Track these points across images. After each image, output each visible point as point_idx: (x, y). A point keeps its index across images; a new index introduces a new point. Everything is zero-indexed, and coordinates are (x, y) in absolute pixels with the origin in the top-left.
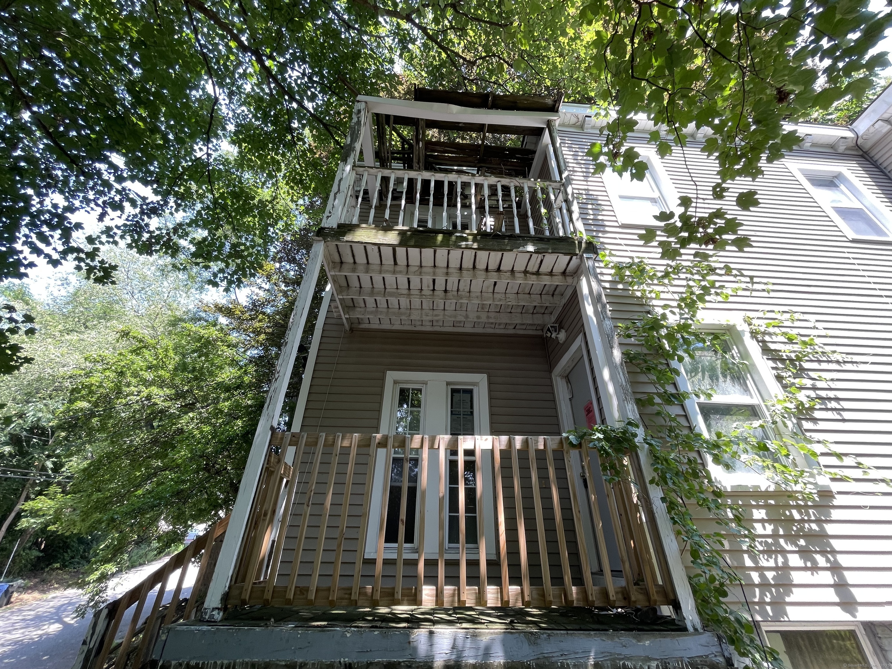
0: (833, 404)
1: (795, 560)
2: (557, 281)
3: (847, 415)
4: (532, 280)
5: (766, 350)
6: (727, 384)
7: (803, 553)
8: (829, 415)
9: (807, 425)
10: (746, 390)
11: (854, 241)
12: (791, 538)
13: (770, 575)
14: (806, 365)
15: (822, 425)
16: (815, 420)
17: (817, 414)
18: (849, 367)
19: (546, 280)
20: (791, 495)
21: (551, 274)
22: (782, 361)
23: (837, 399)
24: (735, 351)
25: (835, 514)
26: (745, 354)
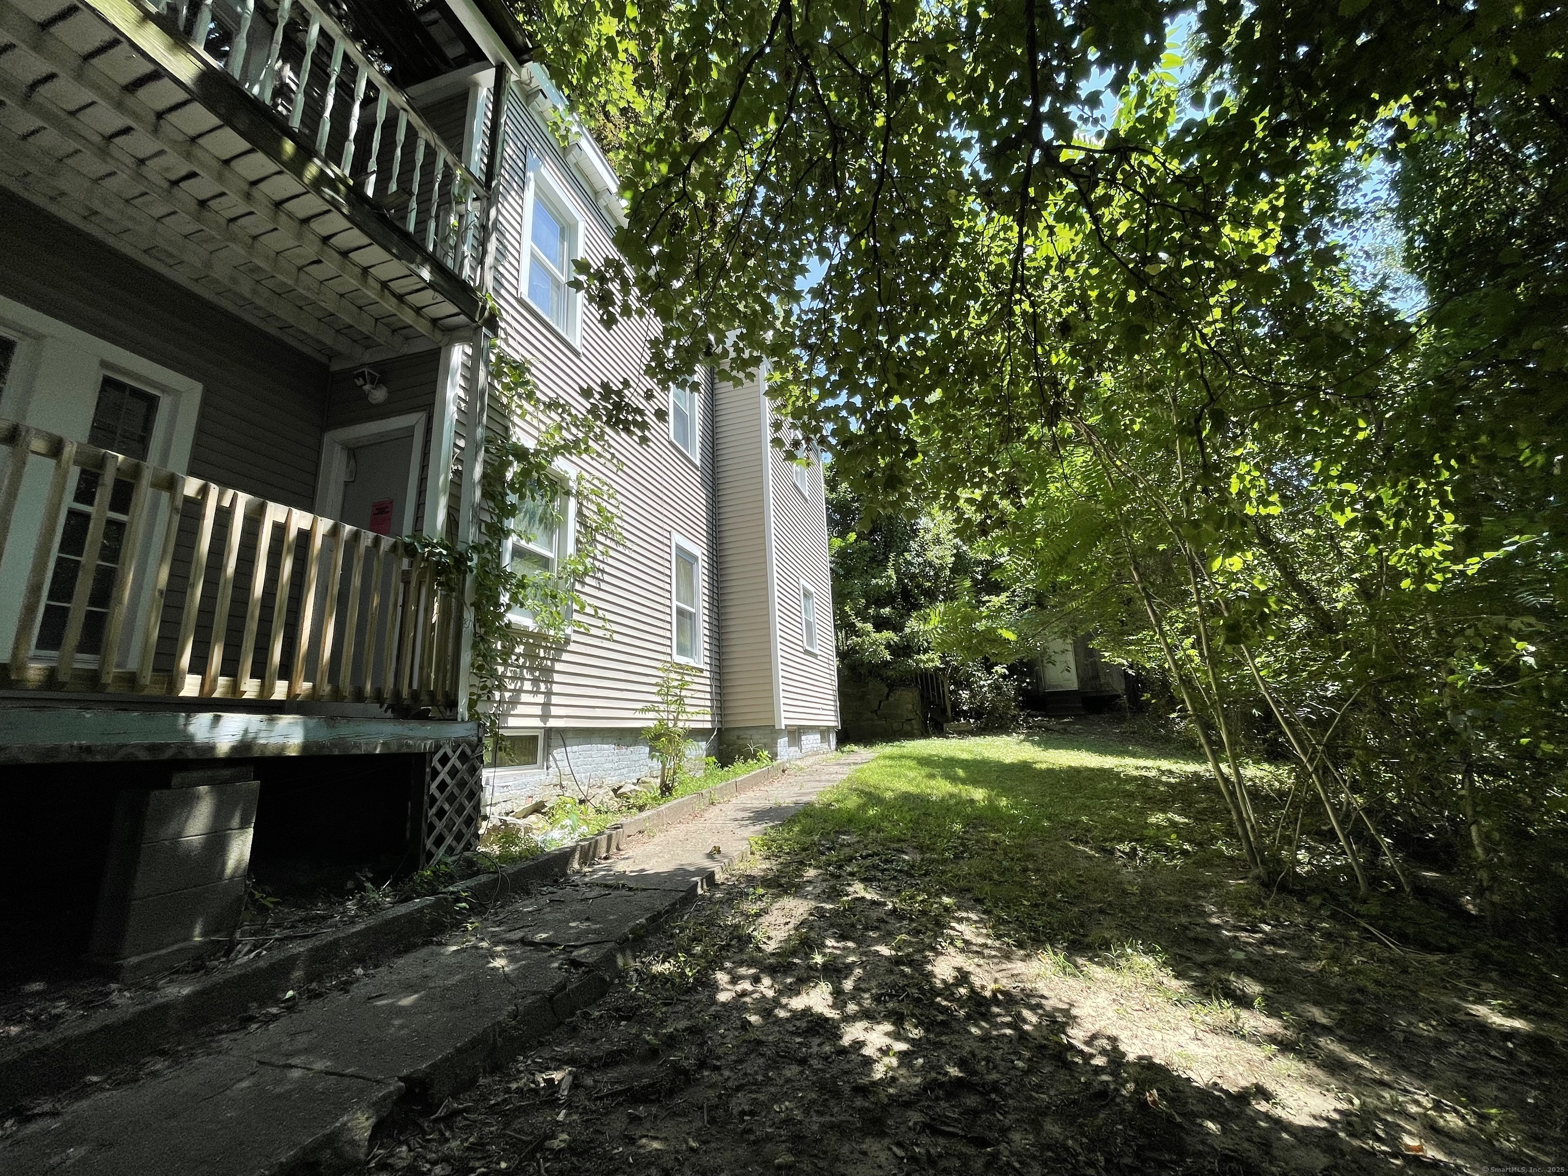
0: (599, 575)
1: (527, 686)
2: (422, 327)
3: (603, 586)
4: (389, 305)
5: (580, 513)
6: (538, 531)
7: (535, 681)
8: (593, 582)
9: (578, 586)
10: (550, 543)
11: (671, 443)
12: (531, 669)
13: (507, 695)
14: (599, 537)
15: (587, 589)
16: (583, 583)
17: (588, 580)
18: (621, 549)
19: (408, 317)
20: (546, 638)
21: (418, 310)
22: (586, 527)
23: (603, 571)
24: (557, 503)
25: (565, 656)
26: (564, 511)
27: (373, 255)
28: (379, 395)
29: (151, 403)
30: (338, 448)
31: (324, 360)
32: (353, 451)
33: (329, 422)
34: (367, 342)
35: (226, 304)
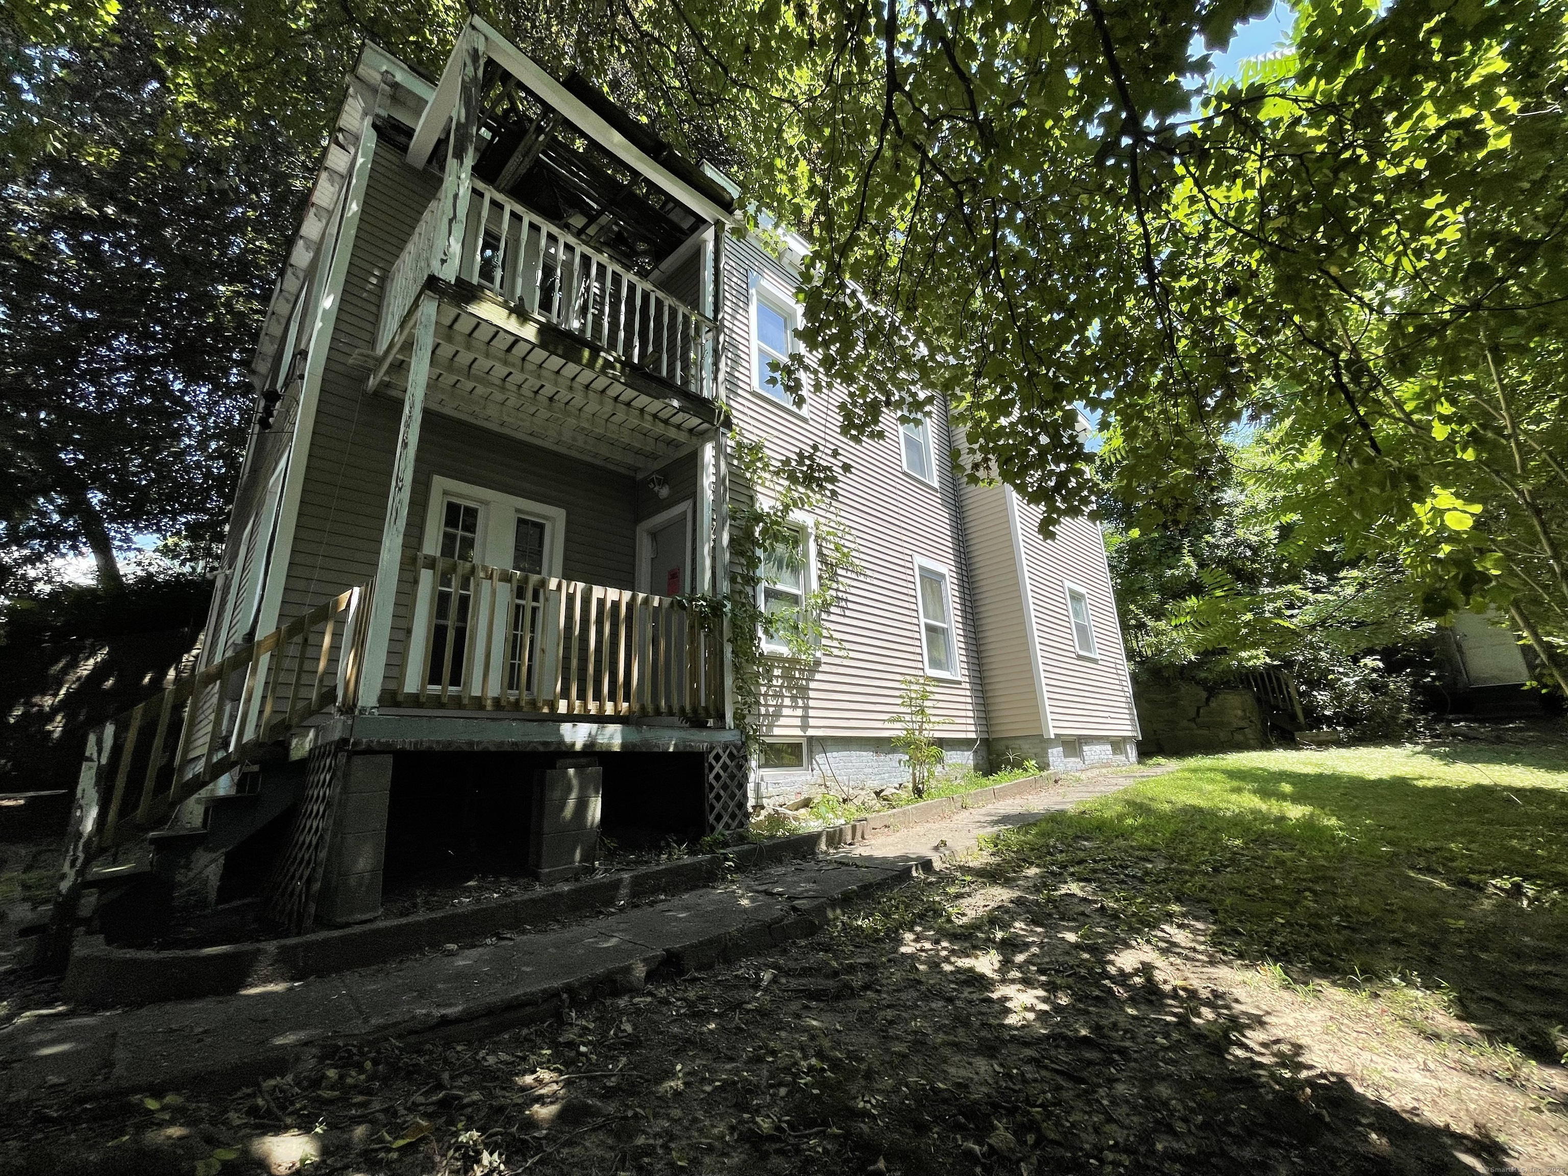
0: (843, 604)
1: (787, 702)
2: (682, 437)
3: (848, 613)
4: (660, 428)
5: (820, 554)
6: (786, 574)
7: (794, 698)
8: (838, 611)
9: (824, 616)
10: (797, 583)
11: (904, 474)
12: (789, 688)
13: (771, 709)
14: (840, 571)
15: (833, 617)
16: (829, 613)
17: (832, 609)
18: (862, 578)
19: (672, 433)
20: (798, 661)
21: (679, 427)
22: (826, 564)
23: (846, 600)
24: (800, 548)
25: (818, 676)
26: (806, 554)
27: (643, 400)
28: (664, 492)
29: (541, 527)
30: (645, 535)
31: (632, 474)
32: (654, 535)
33: (638, 520)
34: (654, 456)
35: (574, 454)
